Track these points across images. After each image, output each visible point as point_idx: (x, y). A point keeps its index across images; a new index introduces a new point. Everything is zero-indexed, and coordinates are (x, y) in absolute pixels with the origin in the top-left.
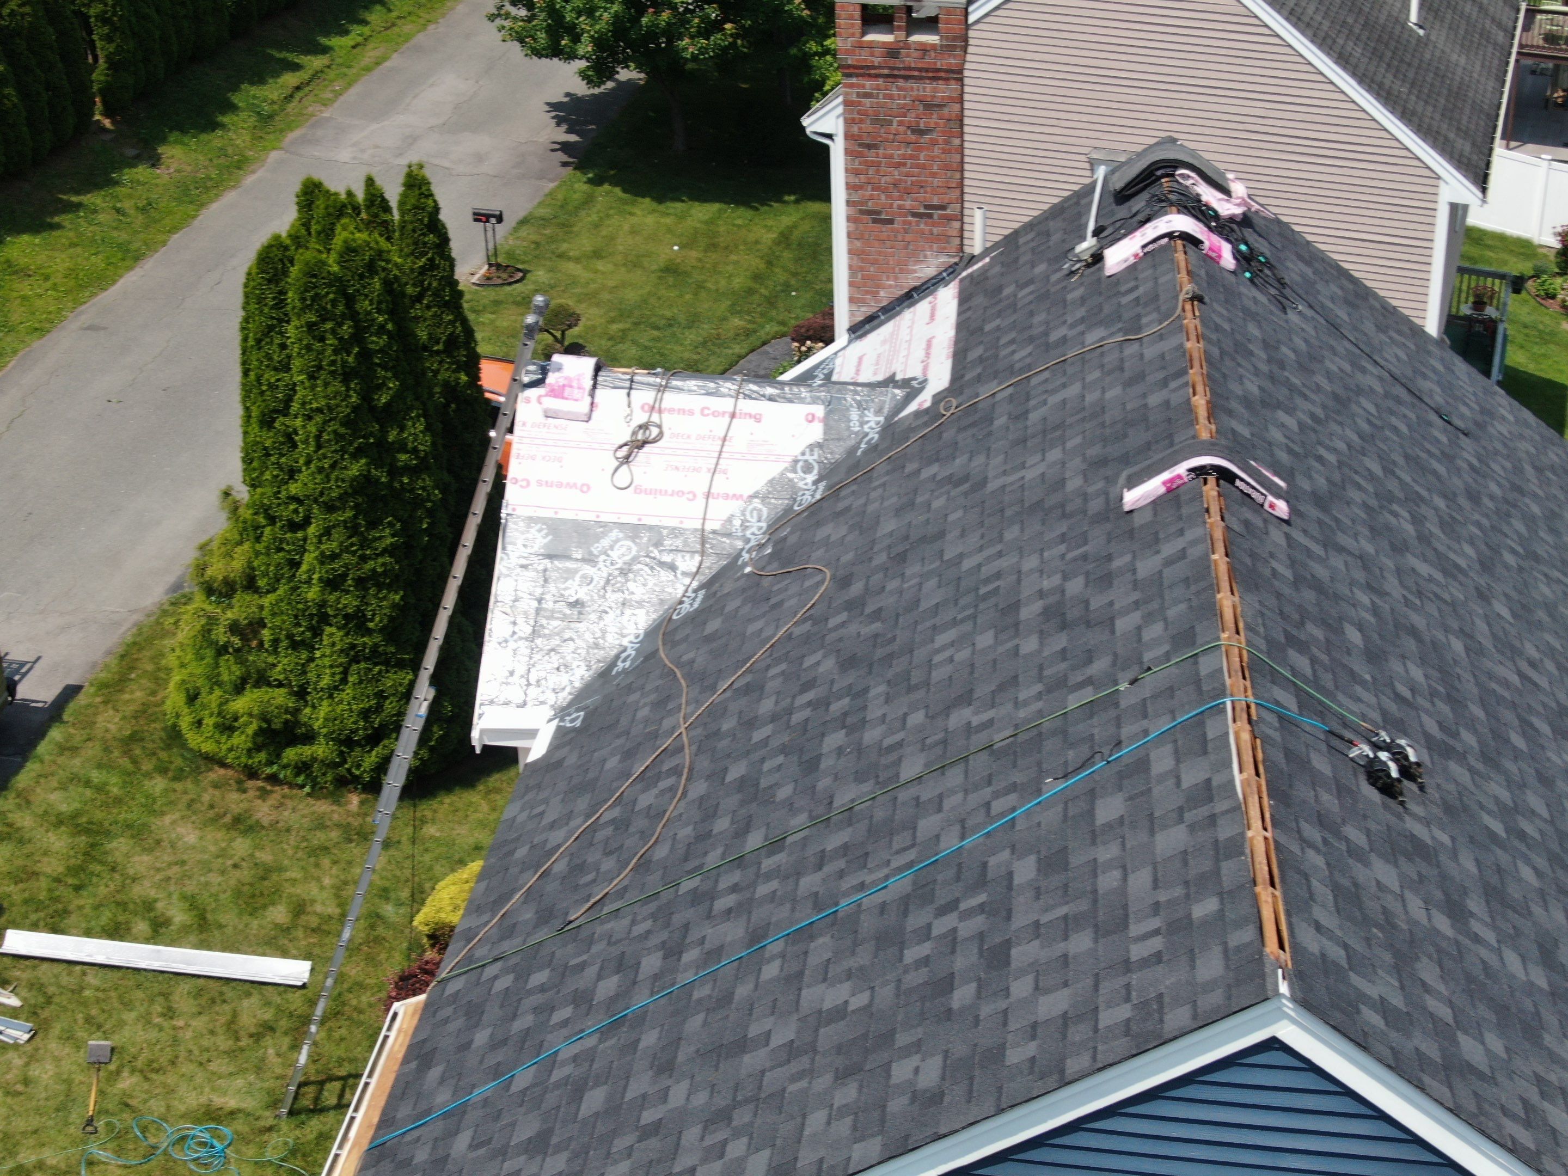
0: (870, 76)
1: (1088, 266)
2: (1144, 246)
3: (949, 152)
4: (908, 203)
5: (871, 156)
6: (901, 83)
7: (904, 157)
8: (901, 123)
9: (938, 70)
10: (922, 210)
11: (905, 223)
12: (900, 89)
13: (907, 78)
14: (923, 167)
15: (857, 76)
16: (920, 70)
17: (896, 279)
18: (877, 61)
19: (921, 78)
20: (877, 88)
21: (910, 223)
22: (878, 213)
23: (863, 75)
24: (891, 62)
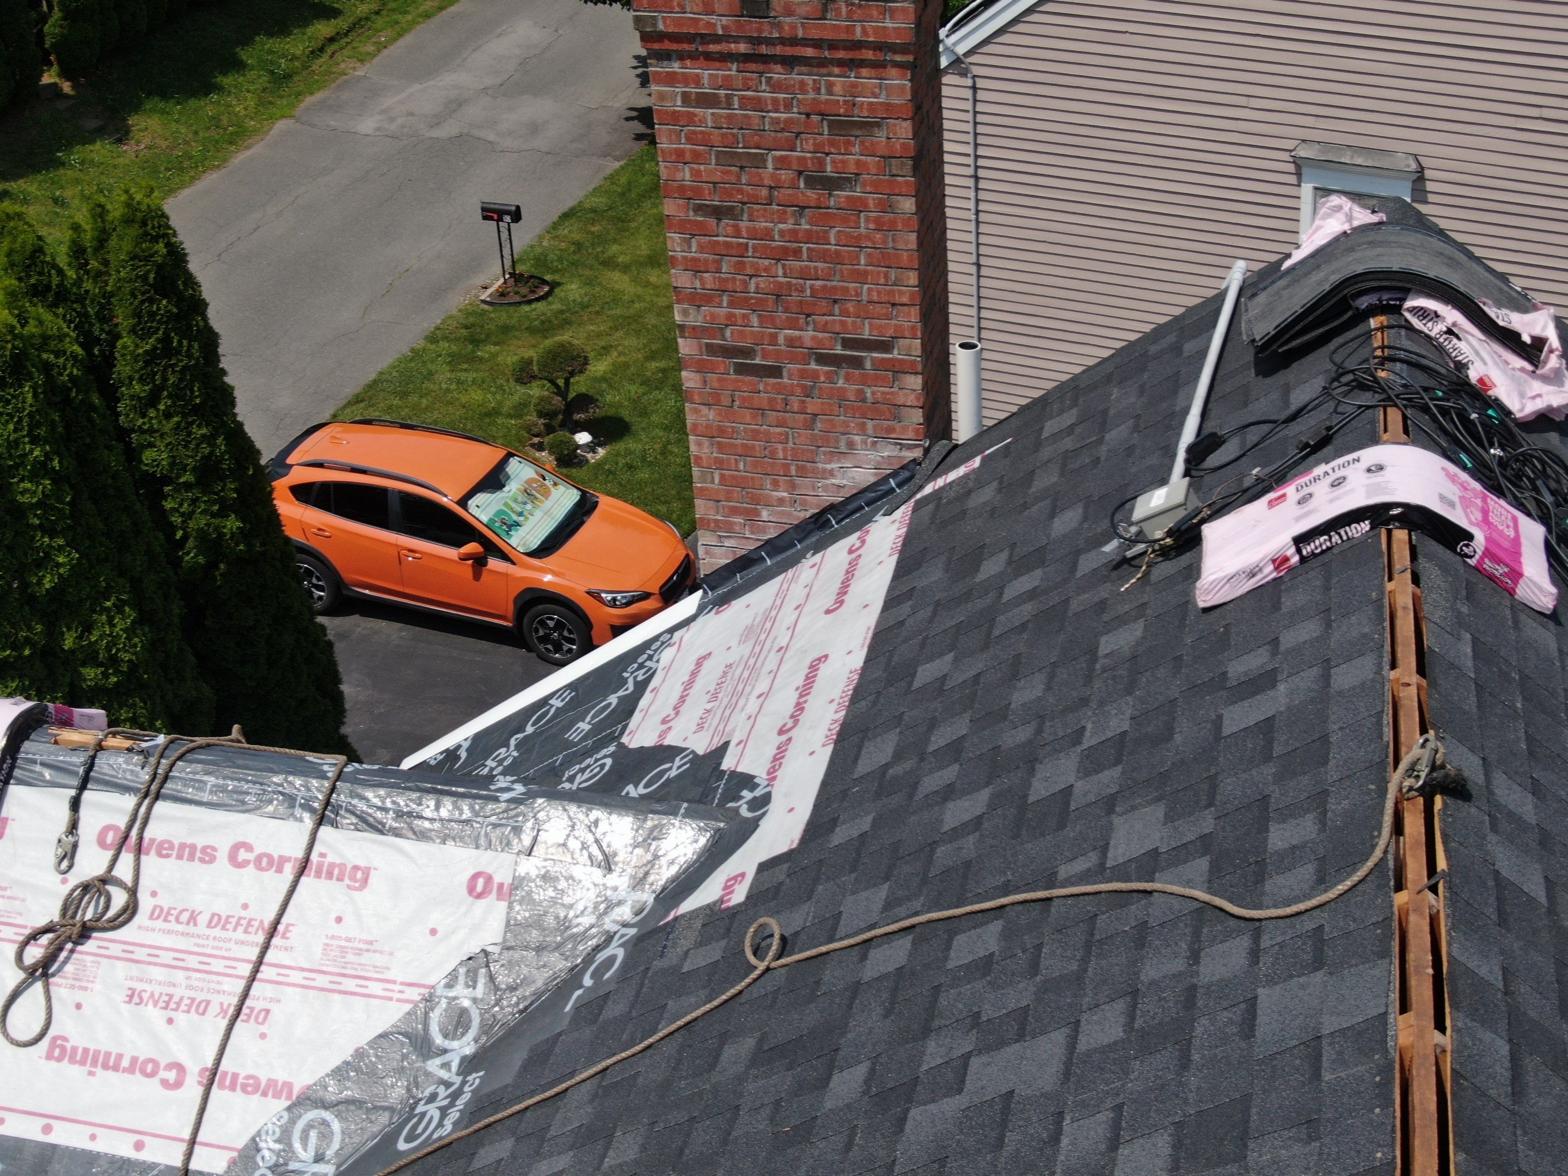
0: (708, 57)
1: (1165, 553)
2: (1299, 541)
3: (892, 227)
4: (808, 335)
5: (723, 233)
6: (778, 74)
7: (794, 235)
8: (782, 163)
9: (858, 45)
10: (839, 351)
11: (803, 374)
12: (776, 87)
13: (789, 62)
14: (836, 258)
15: (681, 57)
16: (817, 44)
17: (792, 487)
18: (720, 23)
19: (822, 63)
20: (727, 84)
21: (815, 375)
22: (747, 353)
23: (693, 56)
24: (753, 26)
